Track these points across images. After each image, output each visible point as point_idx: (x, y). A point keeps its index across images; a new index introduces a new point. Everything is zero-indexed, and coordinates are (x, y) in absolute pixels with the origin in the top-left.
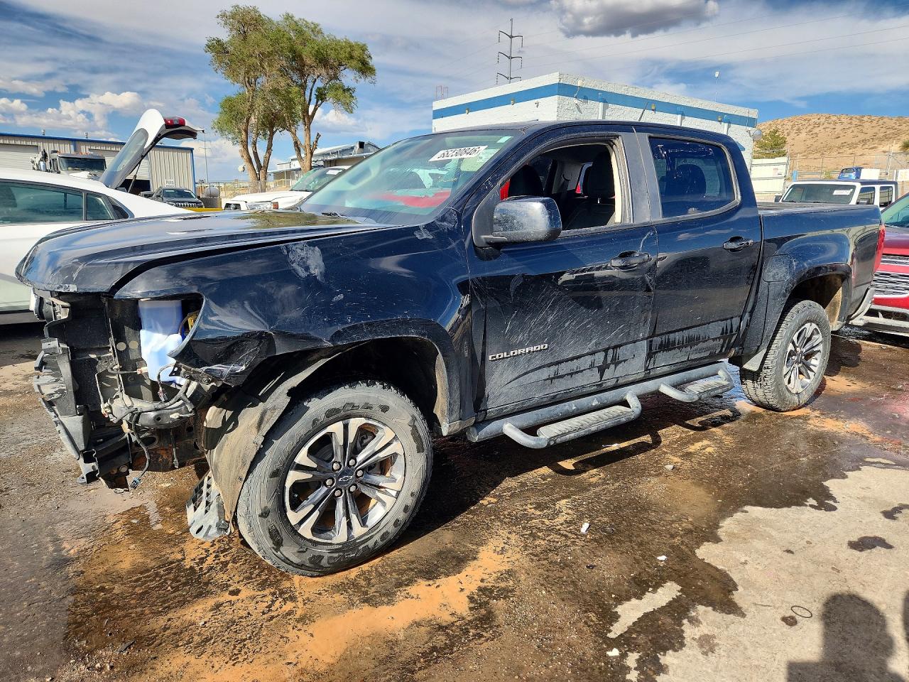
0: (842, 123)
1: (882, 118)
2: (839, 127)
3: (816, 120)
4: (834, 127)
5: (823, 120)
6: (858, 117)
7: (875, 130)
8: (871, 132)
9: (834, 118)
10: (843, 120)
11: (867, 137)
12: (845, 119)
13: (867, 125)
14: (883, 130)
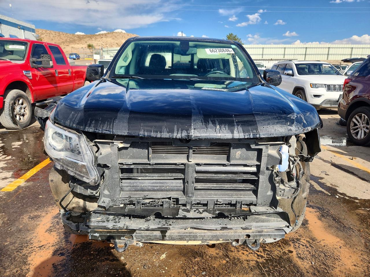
0: (52, 34)
1: (67, 34)
2: (51, 36)
3: (41, 32)
4: (49, 35)
5: (44, 32)
6: (58, 32)
7: (66, 38)
8: (65, 39)
9: (48, 32)
10: (52, 33)
11: (64, 41)
12: (52, 32)
13: (62, 36)
14: (69, 38)
